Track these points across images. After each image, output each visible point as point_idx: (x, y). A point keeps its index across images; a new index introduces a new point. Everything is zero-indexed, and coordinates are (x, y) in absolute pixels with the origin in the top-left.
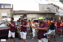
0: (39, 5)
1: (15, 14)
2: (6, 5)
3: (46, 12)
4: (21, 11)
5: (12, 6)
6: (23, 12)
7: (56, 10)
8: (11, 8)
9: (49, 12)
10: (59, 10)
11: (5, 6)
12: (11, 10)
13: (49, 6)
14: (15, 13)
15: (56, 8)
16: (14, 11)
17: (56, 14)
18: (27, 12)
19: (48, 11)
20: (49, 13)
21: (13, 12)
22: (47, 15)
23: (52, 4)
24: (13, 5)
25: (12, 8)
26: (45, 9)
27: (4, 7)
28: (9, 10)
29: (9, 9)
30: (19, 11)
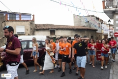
0: (74, 17)
1: (38, 30)
2: (24, 14)
3: (84, 28)
4: (47, 25)
5: (32, 17)
6: (49, 27)
7: (98, 25)
8: (32, 19)
9: (89, 28)
10: (103, 25)
11: (22, 16)
12: (31, 23)
13: (89, 19)
14: (38, 28)
15: (98, 22)
16: (36, 25)
17: (97, 32)
18: (55, 27)
19: (87, 26)
20: (88, 30)
21: (34, 26)
22: (86, 32)
23: (93, 16)
24: (33, 15)
25: (33, 21)
26: (82, 23)
27: (20, 18)
28: (29, 23)
29: (28, 21)
30: (44, 25)
